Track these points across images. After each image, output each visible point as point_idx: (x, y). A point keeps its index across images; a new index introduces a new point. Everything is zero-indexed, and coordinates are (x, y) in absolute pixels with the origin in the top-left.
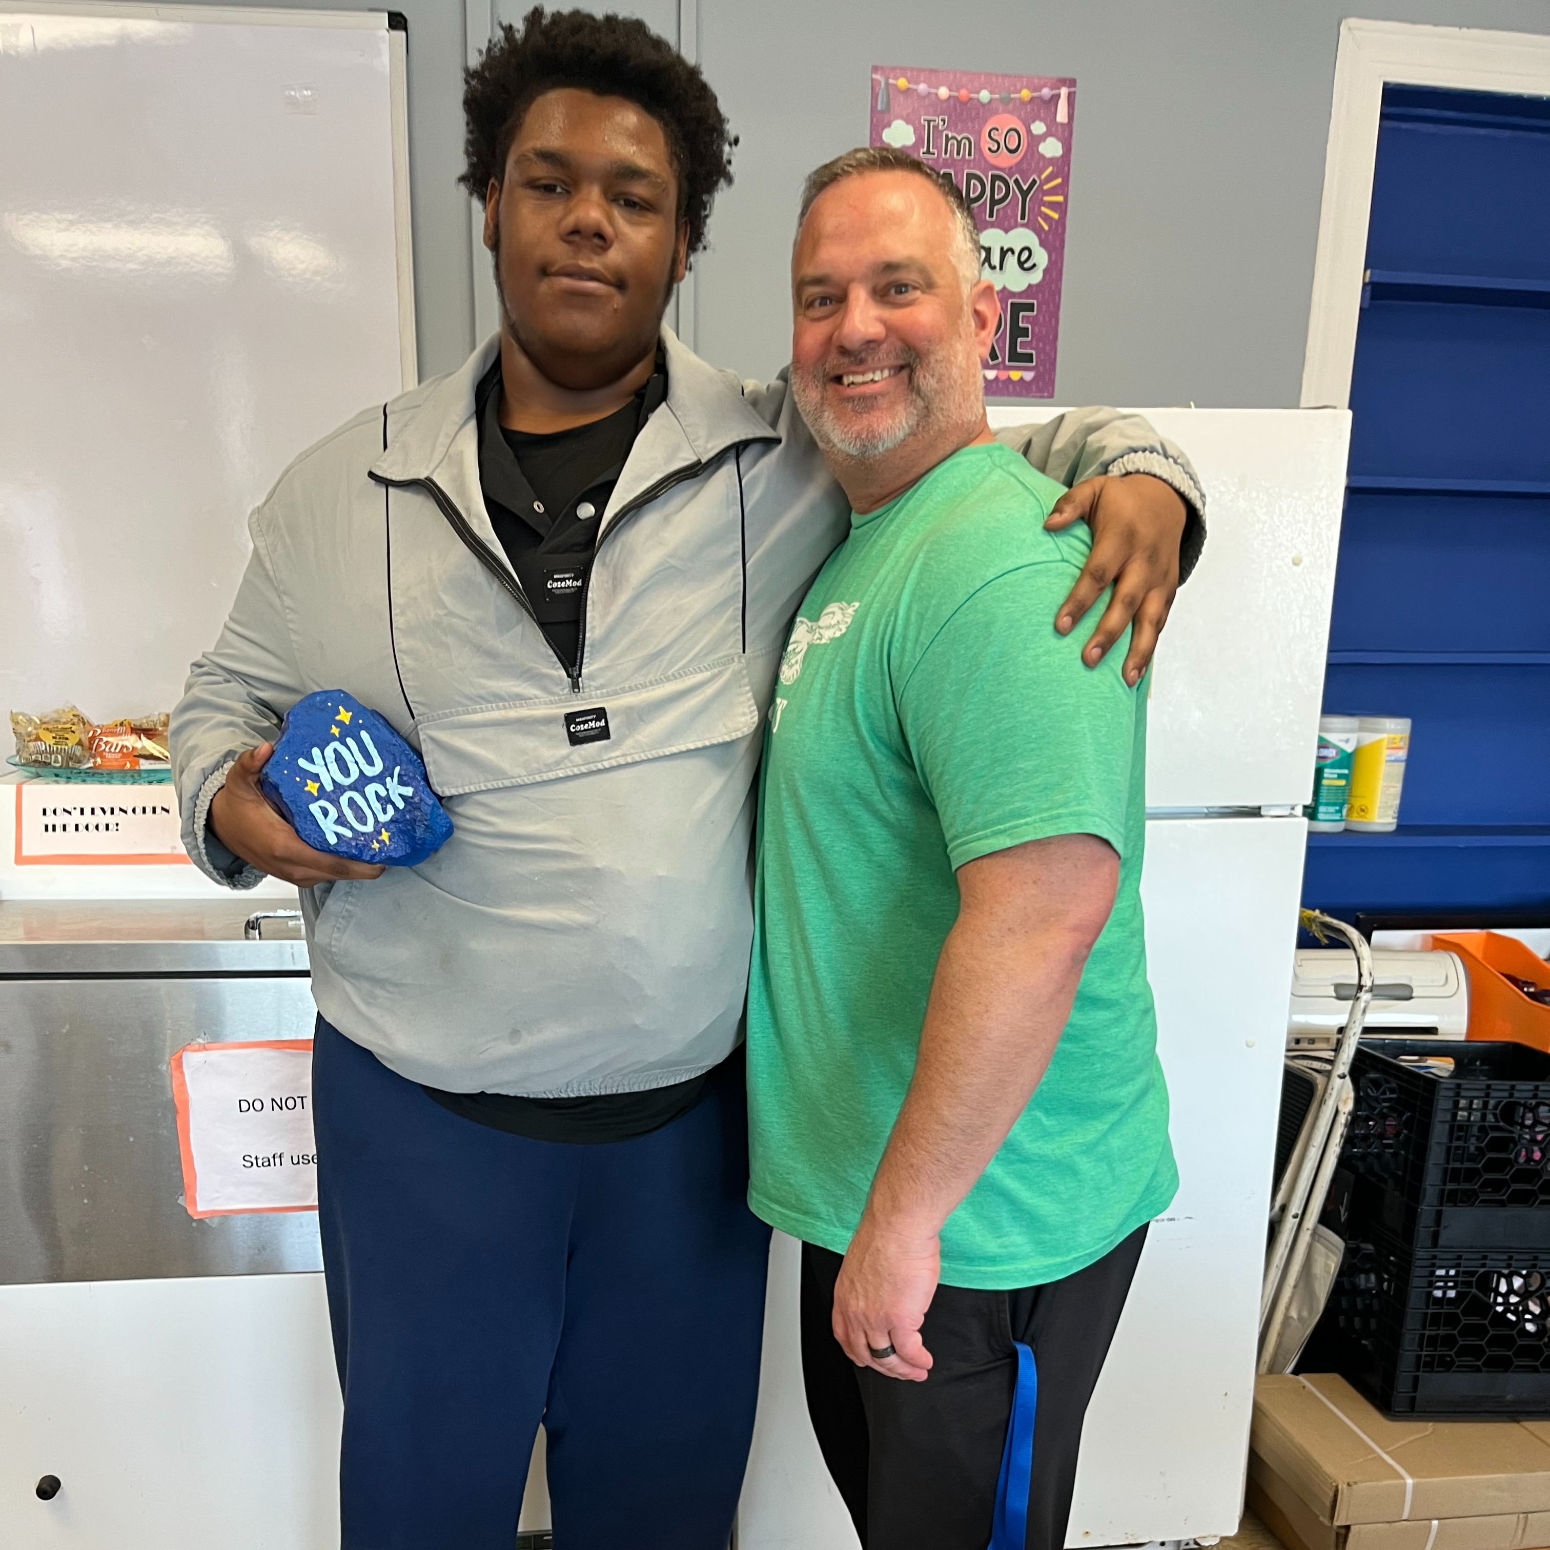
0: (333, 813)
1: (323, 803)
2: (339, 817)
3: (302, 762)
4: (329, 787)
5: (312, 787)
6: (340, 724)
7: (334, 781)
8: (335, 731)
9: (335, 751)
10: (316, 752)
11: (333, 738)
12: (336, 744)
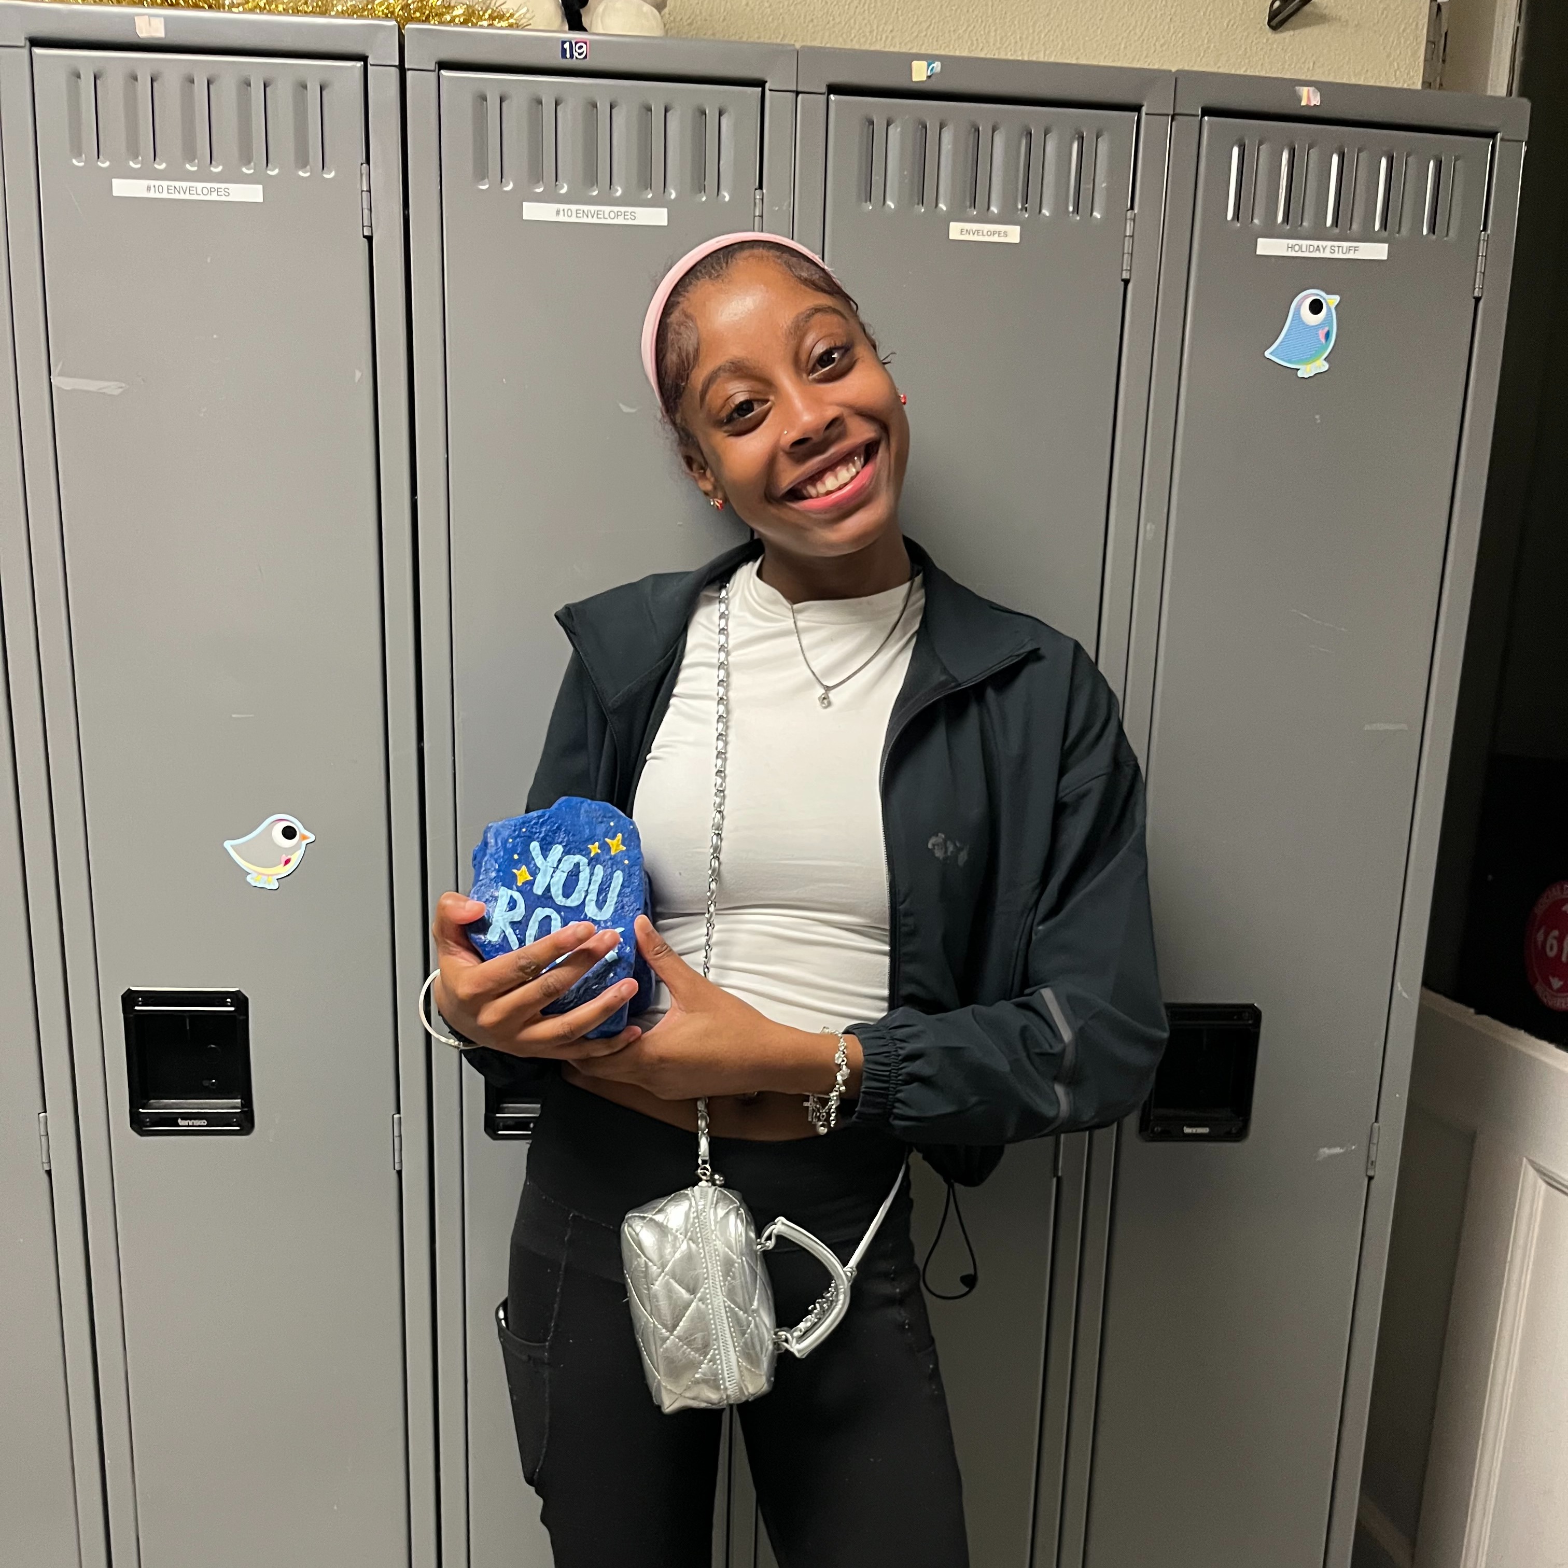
0: (519, 913)
1: (517, 895)
2: (520, 922)
3: (535, 846)
4: (538, 890)
5: (522, 874)
6: (605, 847)
7: (548, 889)
8: (594, 849)
9: (577, 865)
10: (558, 850)
11: (585, 852)
12: (584, 861)
